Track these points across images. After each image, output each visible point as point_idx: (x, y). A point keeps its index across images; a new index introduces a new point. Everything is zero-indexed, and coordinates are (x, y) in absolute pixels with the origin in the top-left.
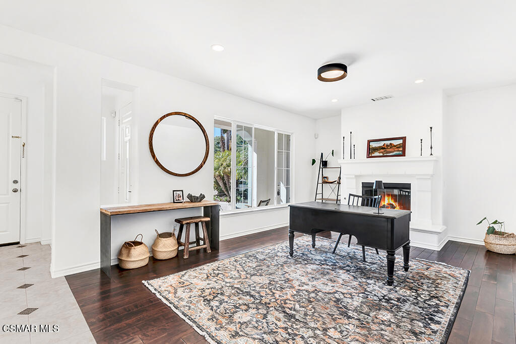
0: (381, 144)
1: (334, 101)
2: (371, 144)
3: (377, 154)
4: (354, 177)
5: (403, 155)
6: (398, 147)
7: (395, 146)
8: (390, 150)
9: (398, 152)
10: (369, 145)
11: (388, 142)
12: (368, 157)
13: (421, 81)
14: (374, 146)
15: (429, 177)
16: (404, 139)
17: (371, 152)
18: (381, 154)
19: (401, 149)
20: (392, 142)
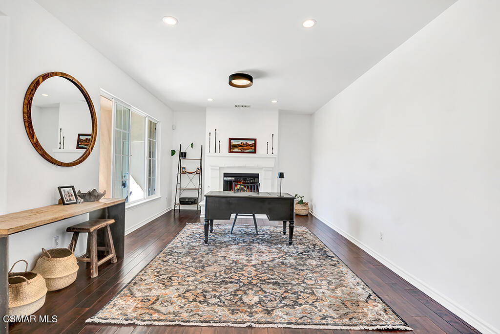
0: (240, 142)
1: (210, 100)
2: (232, 141)
3: (236, 150)
4: (218, 168)
5: (255, 152)
6: (251, 146)
7: (249, 145)
8: (246, 148)
9: (251, 150)
10: (230, 142)
11: (244, 142)
12: (230, 152)
13: (276, 102)
14: (234, 143)
15: (271, 169)
16: (255, 140)
17: (232, 148)
18: (240, 151)
19: (253, 148)
20: (248, 142)
